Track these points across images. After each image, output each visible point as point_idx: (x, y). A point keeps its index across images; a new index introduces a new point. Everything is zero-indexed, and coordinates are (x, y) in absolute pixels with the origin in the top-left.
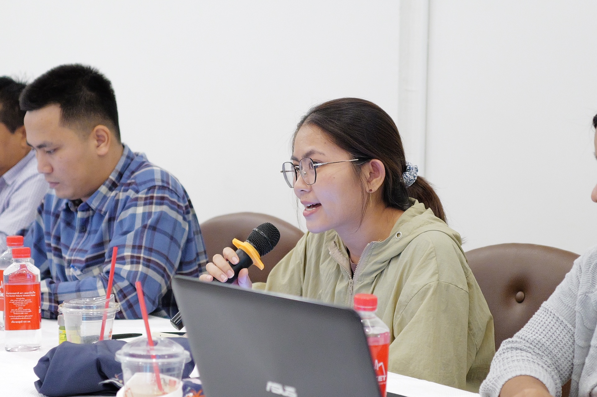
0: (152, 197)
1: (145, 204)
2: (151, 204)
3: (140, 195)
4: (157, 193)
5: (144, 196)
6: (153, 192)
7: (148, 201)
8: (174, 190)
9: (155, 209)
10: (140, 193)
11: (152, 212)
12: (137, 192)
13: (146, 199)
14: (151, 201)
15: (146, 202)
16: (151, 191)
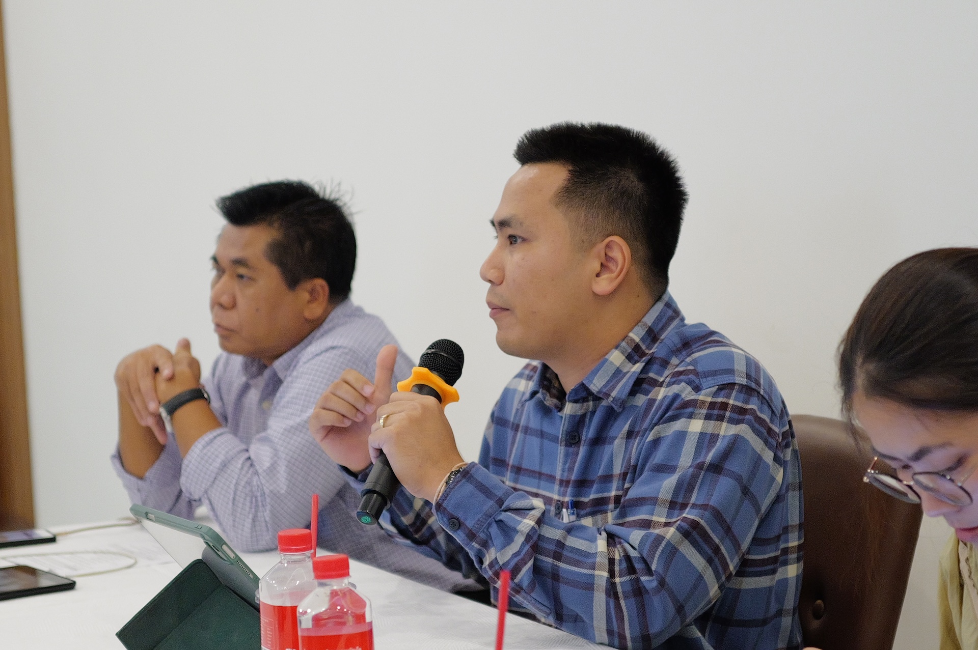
0: (724, 406)
1: (708, 417)
2: (721, 418)
3: (701, 397)
4: (735, 399)
5: (709, 399)
6: (728, 397)
7: (716, 412)
8: (767, 397)
9: (726, 430)
10: (703, 392)
11: (718, 435)
12: (697, 389)
13: (712, 405)
14: (721, 412)
15: (711, 412)
16: (723, 392)
